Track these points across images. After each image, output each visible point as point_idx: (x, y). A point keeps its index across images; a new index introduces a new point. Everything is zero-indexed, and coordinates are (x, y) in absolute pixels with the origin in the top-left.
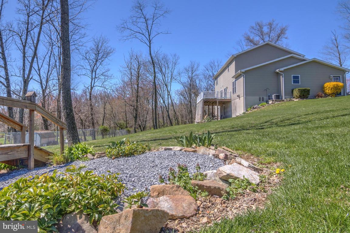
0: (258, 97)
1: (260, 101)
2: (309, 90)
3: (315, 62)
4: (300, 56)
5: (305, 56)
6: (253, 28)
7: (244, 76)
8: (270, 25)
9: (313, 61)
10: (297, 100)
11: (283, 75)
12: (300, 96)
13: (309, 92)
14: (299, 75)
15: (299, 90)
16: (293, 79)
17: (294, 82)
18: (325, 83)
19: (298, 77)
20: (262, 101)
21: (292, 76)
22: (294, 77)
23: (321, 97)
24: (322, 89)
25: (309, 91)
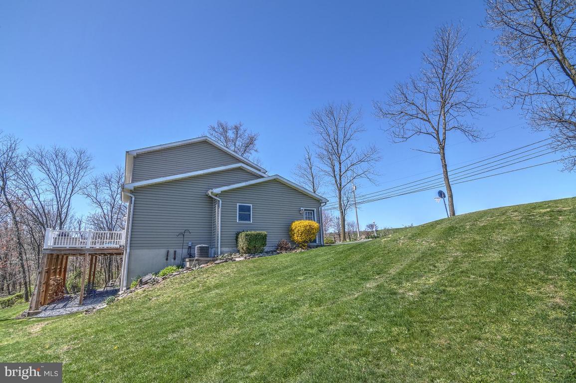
0: (163, 252)
1: (167, 259)
2: (266, 235)
3: (277, 182)
4: (260, 170)
5: (266, 172)
6: (214, 129)
7: (133, 199)
8: (237, 128)
9: (274, 179)
10: (242, 259)
11: (221, 202)
12: (247, 248)
13: (266, 239)
14: (251, 205)
15: (247, 235)
16: (239, 211)
17: (242, 218)
18: (293, 222)
19: (248, 209)
20: (173, 260)
21: (238, 206)
22: (242, 208)
23: (286, 249)
24: (289, 231)
25: (264, 238)
